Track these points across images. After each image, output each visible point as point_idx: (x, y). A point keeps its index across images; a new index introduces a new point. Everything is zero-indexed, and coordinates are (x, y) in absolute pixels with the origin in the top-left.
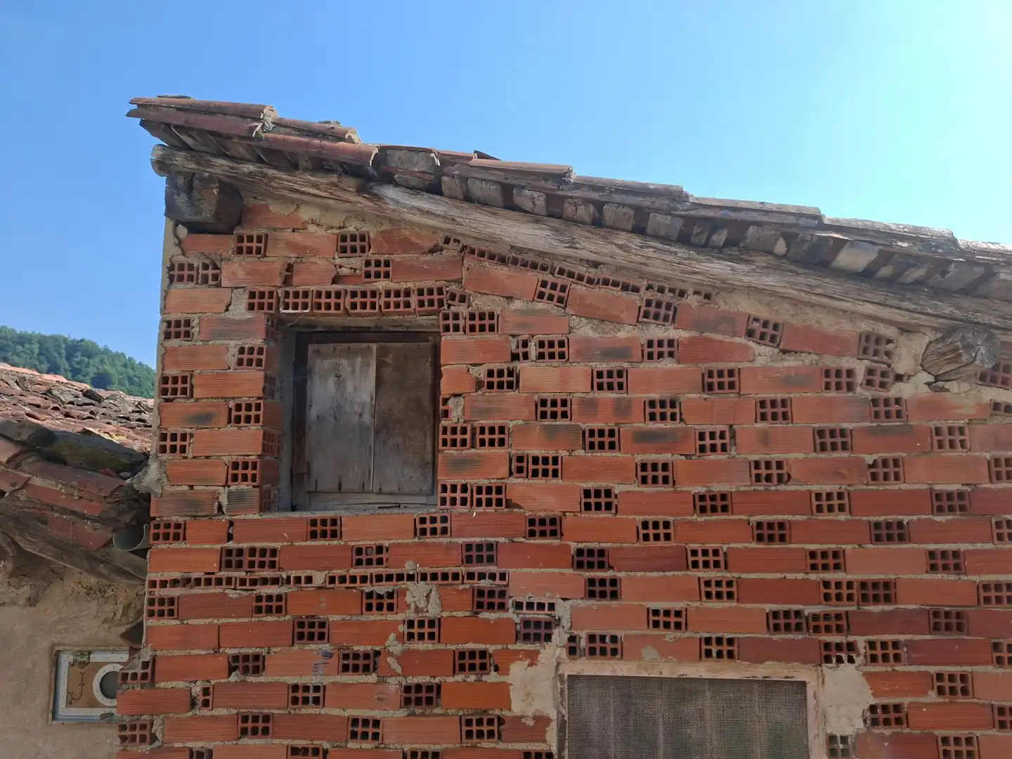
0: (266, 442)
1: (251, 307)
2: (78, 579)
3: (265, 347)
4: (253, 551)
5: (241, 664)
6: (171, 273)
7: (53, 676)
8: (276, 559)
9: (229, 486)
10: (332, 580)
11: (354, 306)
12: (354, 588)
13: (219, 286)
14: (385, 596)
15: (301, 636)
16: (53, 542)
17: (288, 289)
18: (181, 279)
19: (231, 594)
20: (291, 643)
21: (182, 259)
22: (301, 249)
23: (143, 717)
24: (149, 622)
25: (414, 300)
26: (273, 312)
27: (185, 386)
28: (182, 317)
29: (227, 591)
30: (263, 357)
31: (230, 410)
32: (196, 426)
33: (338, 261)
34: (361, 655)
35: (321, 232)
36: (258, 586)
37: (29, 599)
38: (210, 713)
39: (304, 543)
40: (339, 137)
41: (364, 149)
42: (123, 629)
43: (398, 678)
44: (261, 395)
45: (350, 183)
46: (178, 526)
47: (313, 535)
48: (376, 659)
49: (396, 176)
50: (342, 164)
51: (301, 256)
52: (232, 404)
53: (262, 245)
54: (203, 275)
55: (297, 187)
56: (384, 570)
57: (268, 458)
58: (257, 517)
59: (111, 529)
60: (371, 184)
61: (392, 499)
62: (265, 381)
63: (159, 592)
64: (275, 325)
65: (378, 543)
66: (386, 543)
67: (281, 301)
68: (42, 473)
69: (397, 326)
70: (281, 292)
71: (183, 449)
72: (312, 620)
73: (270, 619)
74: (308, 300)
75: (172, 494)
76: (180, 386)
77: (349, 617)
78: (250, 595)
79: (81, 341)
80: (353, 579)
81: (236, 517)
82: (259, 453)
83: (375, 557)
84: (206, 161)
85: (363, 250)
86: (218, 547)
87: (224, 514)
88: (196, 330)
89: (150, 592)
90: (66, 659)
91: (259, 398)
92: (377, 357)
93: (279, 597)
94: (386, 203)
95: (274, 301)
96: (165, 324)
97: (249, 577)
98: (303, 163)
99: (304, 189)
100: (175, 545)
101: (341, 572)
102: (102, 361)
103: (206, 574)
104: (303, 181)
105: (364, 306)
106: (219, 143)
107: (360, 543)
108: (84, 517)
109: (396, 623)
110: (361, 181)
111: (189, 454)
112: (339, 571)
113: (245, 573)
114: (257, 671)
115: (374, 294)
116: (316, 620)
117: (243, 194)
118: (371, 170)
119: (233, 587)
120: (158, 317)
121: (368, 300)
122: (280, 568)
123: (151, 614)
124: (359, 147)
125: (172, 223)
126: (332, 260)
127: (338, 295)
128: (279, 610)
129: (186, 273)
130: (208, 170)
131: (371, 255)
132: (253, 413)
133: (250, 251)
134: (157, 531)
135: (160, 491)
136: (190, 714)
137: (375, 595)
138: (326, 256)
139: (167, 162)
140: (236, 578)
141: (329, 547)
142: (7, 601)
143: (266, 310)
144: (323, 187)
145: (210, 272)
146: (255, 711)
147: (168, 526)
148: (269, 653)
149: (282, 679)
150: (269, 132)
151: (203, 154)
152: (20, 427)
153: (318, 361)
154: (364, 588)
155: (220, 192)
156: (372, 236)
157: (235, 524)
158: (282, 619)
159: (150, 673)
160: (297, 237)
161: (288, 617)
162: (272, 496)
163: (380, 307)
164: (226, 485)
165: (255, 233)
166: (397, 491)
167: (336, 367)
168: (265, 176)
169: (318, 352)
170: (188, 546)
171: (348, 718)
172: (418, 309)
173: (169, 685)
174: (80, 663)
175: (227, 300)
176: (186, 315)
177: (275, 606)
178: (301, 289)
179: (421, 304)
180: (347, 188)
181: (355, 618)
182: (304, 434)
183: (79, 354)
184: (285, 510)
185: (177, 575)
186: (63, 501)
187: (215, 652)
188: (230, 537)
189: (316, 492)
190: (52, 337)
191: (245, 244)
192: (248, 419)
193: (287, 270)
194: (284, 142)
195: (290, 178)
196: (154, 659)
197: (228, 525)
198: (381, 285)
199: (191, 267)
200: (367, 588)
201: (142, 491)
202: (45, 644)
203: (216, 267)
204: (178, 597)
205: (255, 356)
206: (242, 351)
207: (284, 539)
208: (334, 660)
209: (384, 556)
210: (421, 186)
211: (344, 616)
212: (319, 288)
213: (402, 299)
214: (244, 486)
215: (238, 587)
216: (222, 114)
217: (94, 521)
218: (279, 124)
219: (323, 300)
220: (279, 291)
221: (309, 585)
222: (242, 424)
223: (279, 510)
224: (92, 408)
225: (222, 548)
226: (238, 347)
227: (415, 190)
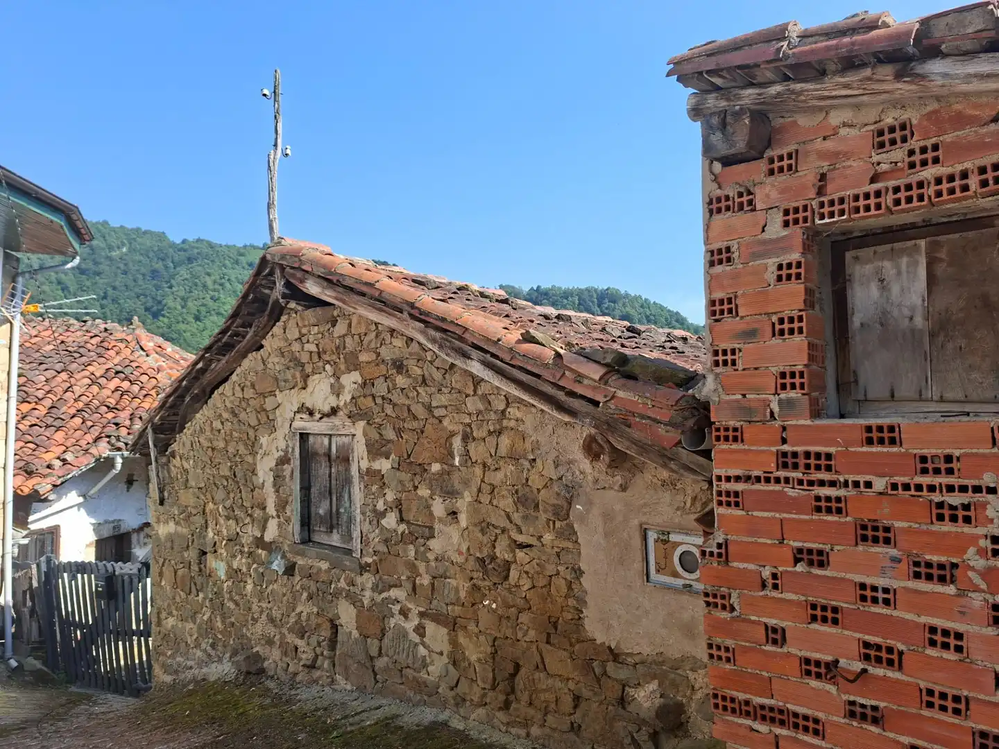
0: (810, 352)
1: (786, 224)
2: (655, 472)
3: (803, 260)
4: (807, 455)
5: (805, 556)
6: (711, 207)
7: (644, 547)
8: (832, 463)
9: (779, 395)
10: (894, 486)
11: (897, 202)
12: (920, 496)
13: (754, 210)
14: (959, 507)
15: (864, 538)
16: (635, 442)
17: (822, 199)
18: (719, 211)
19: (791, 492)
20: (854, 543)
21: (719, 192)
22: (834, 156)
23: (722, 589)
24: (719, 511)
25: (973, 182)
26: (808, 224)
27: (730, 306)
28: (722, 245)
29: (786, 489)
30: (802, 270)
31: (773, 324)
32: (743, 342)
33: (875, 158)
34: (935, 565)
35: (853, 132)
36: (815, 487)
37: (621, 485)
38: (780, 596)
39: (860, 449)
40: (872, 25)
41: (903, 28)
42: (696, 516)
43: (983, 594)
44: (802, 307)
45: (887, 71)
46: (735, 430)
47: (870, 442)
48: (953, 571)
49: (943, 46)
50: (875, 54)
51: (834, 162)
52: (775, 319)
53: (793, 162)
54: (738, 203)
55: (826, 93)
56: (956, 480)
57: (814, 367)
58: (808, 422)
59: (680, 431)
60: (912, 65)
61: (957, 408)
62: (806, 294)
63: (725, 486)
64: (810, 237)
65: (947, 451)
66: (957, 453)
67: (816, 212)
68: (623, 388)
69: (950, 216)
70: (815, 204)
71: (734, 363)
72: (875, 524)
73: (830, 518)
74: (845, 206)
75: (728, 402)
76: (726, 307)
77: (917, 526)
78: (809, 495)
79: (607, 289)
80: (919, 487)
81: (788, 423)
82: (806, 362)
83: (943, 466)
84: (735, 95)
85: (904, 140)
86: (774, 449)
87: (775, 419)
88: (736, 255)
89: (717, 485)
90: (652, 536)
91: (800, 311)
92: (926, 254)
93: (838, 500)
94: (933, 81)
95: (808, 214)
96: (709, 254)
97: (805, 478)
98: (831, 67)
99: (834, 93)
100: (734, 446)
101: (906, 480)
102: (624, 305)
103: (765, 472)
104: (832, 85)
105: (909, 200)
106: (747, 75)
107: (923, 451)
108: (659, 422)
109: (977, 537)
110: (899, 66)
111: (740, 366)
112: (902, 479)
113: (801, 475)
114: (821, 565)
115: (920, 185)
116: (880, 525)
117: (771, 116)
118: (911, 50)
119: (791, 486)
120: (703, 248)
121: (914, 193)
122: (836, 471)
123: (720, 503)
124: (896, 28)
125: (708, 162)
126: (868, 159)
127: (878, 194)
128: (839, 511)
129: (723, 204)
130: (739, 103)
131: (915, 143)
132: (796, 325)
133: (781, 170)
134: (718, 434)
135: (717, 399)
136: (762, 593)
137: (946, 506)
138: (861, 156)
139: (701, 107)
140: (793, 479)
141: (888, 454)
142: (607, 486)
143: (801, 224)
144: (855, 85)
145: (745, 199)
146: (823, 601)
147: (727, 429)
148: (832, 550)
149: (849, 576)
150: (795, 47)
151: (732, 90)
152: (605, 353)
153: (858, 267)
154: (933, 497)
155: (752, 121)
156: (914, 122)
157: (788, 429)
158: (843, 520)
159: (723, 553)
160: (829, 145)
161: (848, 519)
162: (820, 404)
163: (930, 197)
164: (776, 393)
165: (785, 152)
166: (963, 399)
167: (879, 271)
168: (793, 92)
169: (856, 258)
170: (746, 447)
171: (925, 625)
172: (979, 191)
173: (742, 565)
174: (662, 540)
175: (762, 223)
176: (726, 243)
177: (835, 507)
178: (836, 197)
179: (984, 184)
180: (882, 78)
181: (924, 527)
182: (847, 342)
183: (607, 300)
184: (834, 417)
185: (738, 472)
186: (640, 409)
187: (780, 543)
188: (784, 441)
189: (866, 400)
190: (587, 289)
191: (776, 165)
192: (791, 332)
193: (820, 181)
194: (812, 52)
195: (818, 86)
196: (726, 541)
197: (781, 429)
198: (929, 173)
199: (727, 198)
200: (937, 498)
201: (702, 399)
202: (636, 522)
203: (750, 193)
204: (742, 492)
205: (794, 271)
206: (780, 267)
207: (838, 444)
208: (904, 566)
209: (955, 465)
210: (978, 47)
211: (912, 524)
212: (856, 191)
213: (957, 183)
214: (793, 394)
215: (796, 486)
216: (747, 45)
217: (665, 425)
218: (804, 36)
219: (862, 203)
220: (813, 203)
221: (869, 490)
222: (786, 336)
223: (828, 417)
224: (636, 340)
225: (777, 451)
226: (777, 264)
227: (967, 54)
